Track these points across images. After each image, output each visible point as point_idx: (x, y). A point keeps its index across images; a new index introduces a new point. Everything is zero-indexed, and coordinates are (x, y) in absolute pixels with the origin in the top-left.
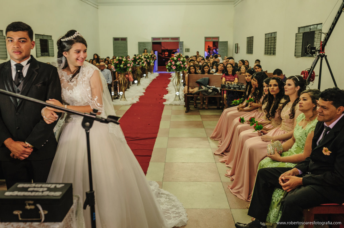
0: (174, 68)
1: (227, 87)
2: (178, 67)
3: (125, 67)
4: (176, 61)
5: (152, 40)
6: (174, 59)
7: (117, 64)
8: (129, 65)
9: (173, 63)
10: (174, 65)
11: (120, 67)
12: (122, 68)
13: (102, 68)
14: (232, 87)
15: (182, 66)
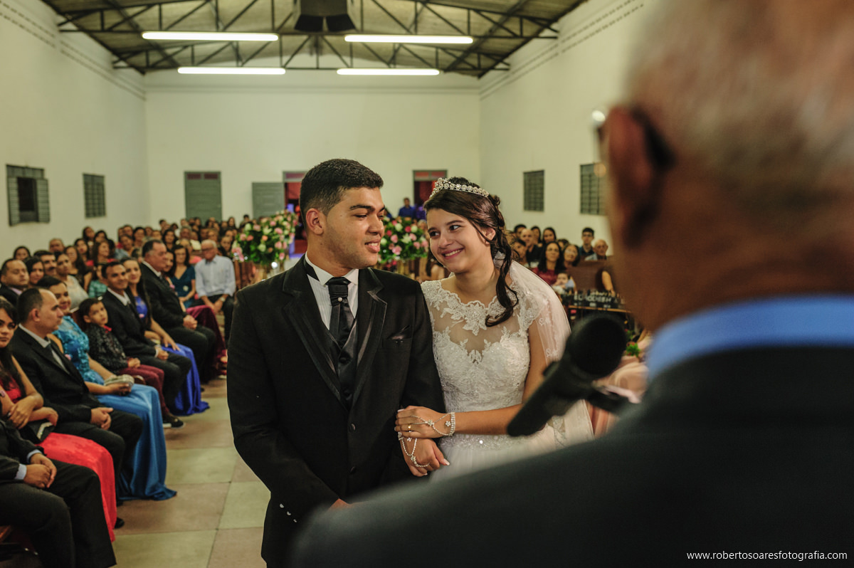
0: (396, 251)
1: (577, 301)
2: (407, 248)
3: (271, 250)
4: (400, 235)
5: (284, 178)
6: (394, 228)
7: (249, 243)
8: (278, 245)
9: (394, 238)
10: (396, 244)
11: (258, 251)
12: (262, 254)
13: (208, 255)
14: (592, 302)
15: (417, 245)
